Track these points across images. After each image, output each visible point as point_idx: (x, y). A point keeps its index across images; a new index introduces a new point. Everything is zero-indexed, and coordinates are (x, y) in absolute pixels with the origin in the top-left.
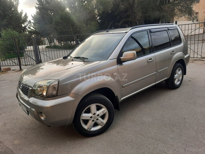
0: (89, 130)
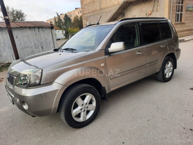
0: (85, 120)
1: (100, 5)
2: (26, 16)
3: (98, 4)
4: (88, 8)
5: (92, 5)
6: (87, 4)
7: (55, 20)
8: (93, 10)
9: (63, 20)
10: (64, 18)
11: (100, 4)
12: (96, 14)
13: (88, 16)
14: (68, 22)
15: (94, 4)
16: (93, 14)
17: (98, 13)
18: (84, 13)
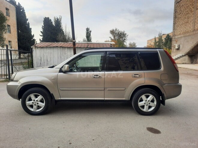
1: (194, 26)
2: (128, 36)
3: (192, 25)
4: (180, 29)
5: (184, 26)
6: (179, 25)
7: (155, 40)
8: (185, 31)
9: (164, 41)
10: (165, 39)
11: (194, 24)
12: (188, 36)
13: (178, 38)
14: (169, 42)
15: (187, 25)
16: (185, 35)
17: (190, 34)
18: (175, 34)
